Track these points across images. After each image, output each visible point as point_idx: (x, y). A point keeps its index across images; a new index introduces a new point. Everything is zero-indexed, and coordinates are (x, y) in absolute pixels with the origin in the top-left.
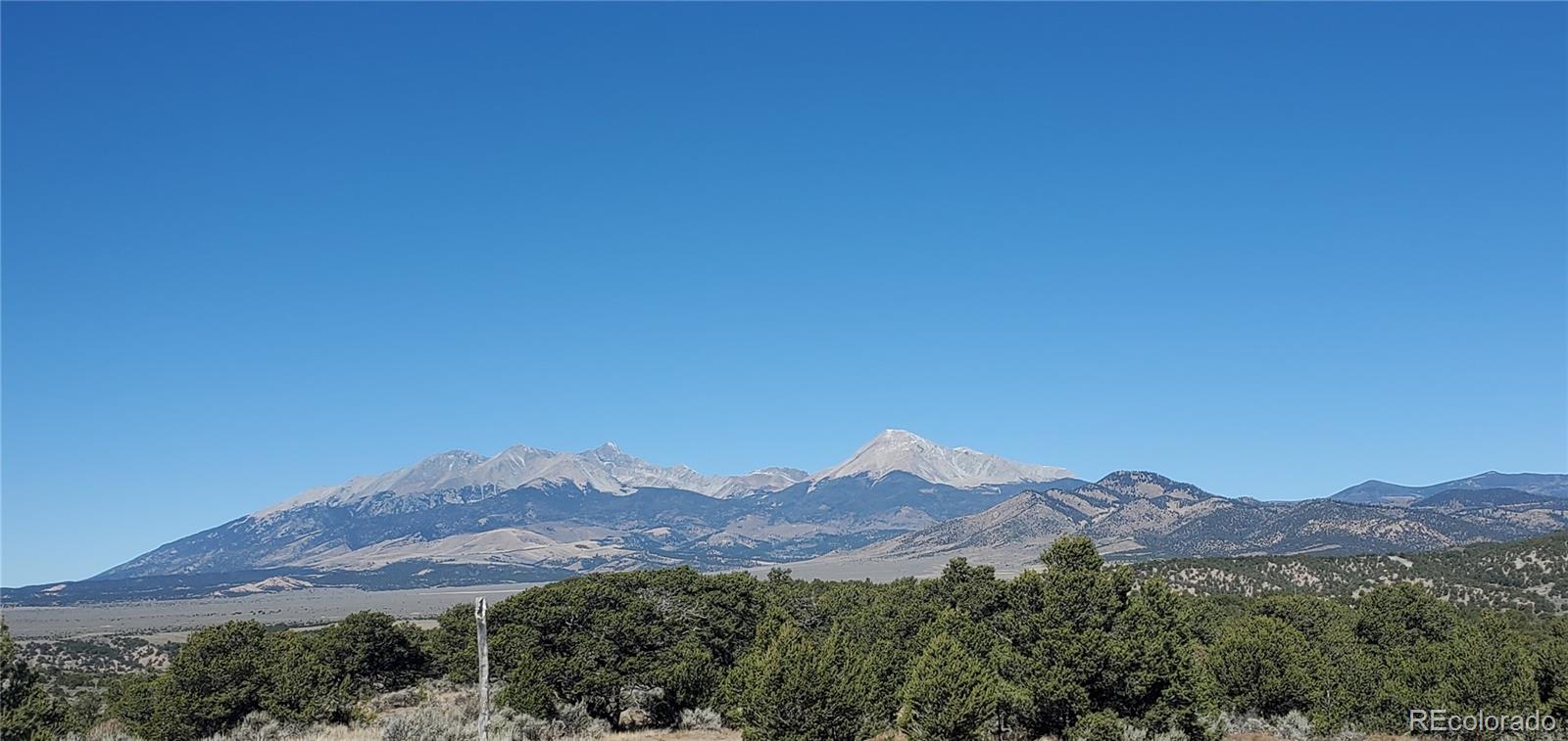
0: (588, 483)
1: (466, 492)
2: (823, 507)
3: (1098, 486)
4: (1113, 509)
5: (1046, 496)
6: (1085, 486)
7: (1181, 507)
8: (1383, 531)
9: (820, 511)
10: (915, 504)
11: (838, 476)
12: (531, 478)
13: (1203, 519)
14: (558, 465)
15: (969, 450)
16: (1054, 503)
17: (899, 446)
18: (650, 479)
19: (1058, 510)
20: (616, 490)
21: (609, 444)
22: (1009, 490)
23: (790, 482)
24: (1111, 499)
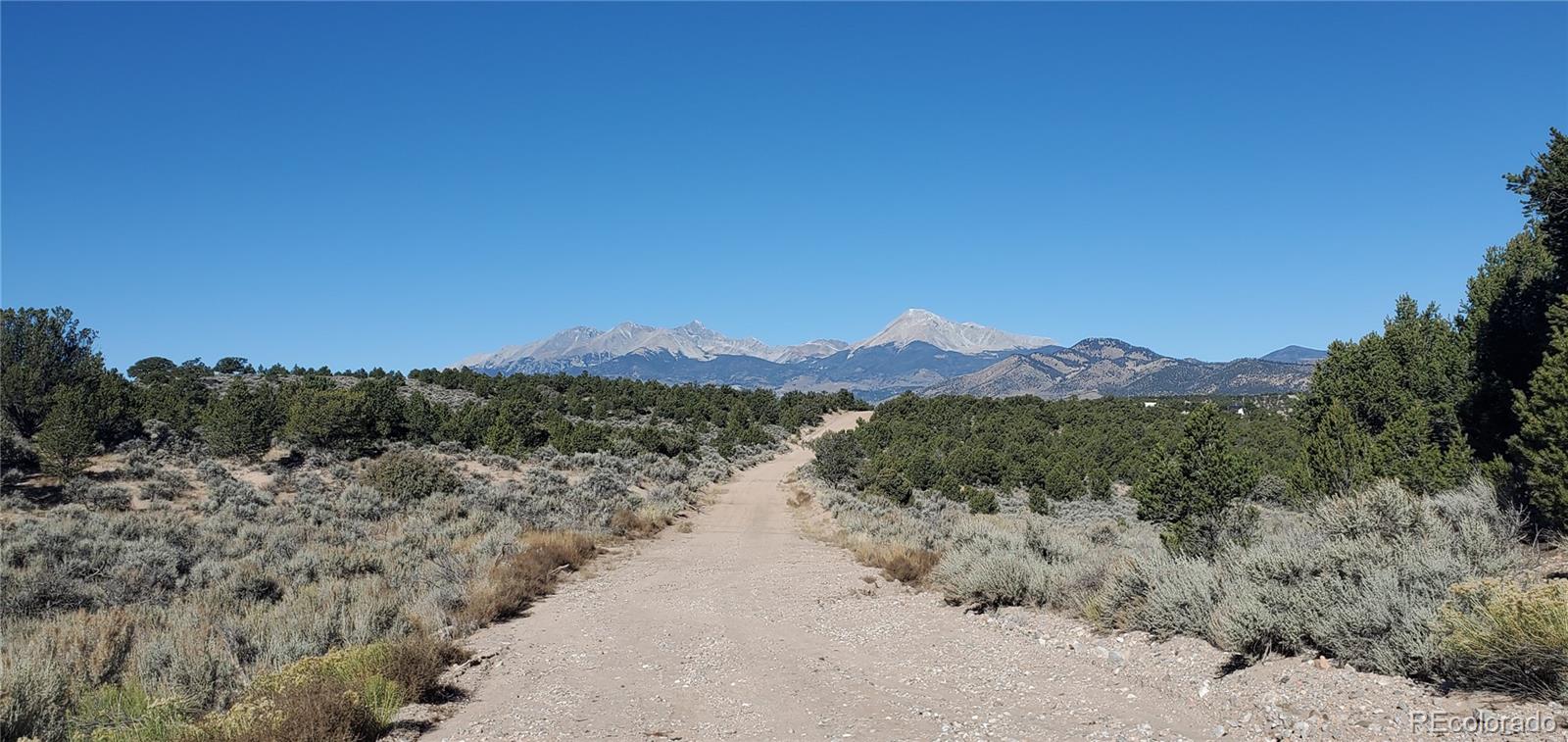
0: (679, 352)
1: (587, 358)
2: (859, 369)
3: (1072, 350)
4: (1083, 368)
5: (1030, 358)
6: (1062, 350)
7: (1137, 365)
8: (1296, 383)
9: (858, 373)
10: (929, 367)
11: (871, 345)
12: (635, 348)
13: (1153, 375)
14: (656, 338)
15: (975, 325)
16: (1035, 363)
17: (919, 321)
18: (726, 348)
19: (1039, 369)
20: (700, 356)
21: (696, 321)
22: (1004, 355)
23: (834, 350)
24: (1082, 360)
